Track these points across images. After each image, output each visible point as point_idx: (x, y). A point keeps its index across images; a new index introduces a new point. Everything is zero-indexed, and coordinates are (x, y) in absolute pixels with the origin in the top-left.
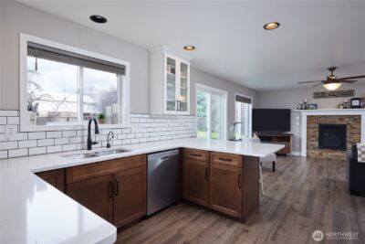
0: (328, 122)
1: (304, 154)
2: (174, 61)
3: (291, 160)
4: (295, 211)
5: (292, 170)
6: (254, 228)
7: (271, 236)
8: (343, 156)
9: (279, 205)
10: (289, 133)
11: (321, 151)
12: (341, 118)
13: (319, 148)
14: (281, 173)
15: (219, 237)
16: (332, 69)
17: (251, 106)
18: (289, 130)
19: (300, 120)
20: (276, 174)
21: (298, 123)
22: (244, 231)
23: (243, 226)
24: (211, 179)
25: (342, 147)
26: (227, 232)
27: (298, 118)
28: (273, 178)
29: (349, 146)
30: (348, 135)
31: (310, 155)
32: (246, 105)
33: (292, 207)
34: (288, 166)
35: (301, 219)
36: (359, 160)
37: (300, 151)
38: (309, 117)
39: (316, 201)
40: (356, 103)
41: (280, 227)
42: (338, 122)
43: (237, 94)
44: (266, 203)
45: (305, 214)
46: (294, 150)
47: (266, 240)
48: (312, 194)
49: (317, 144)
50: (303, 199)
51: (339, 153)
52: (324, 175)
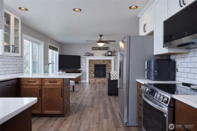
0: (98, 63)
1: (87, 81)
2: (10, 15)
3: (81, 85)
4: (87, 106)
5: (83, 90)
6: (69, 118)
7: (79, 118)
8: (105, 80)
9: (79, 106)
10: (80, 69)
11: (95, 79)
12: (104, 61)
13: (95, 77)
14: (77, 92)
15: (52, 126)
16: (101, 36)
17: (58, 53)
18: (80, 68)
19: (86, 62)
20: (75, 92)
21: (84, 64)
22: (65, 120)
23: (63, 118)
24: (43, 95)
25: (104, 76)
26: (56, 122)
27: (84, 61)
28: (74, 94)
29: (107, 75)
30: (107, 69)
31: (91, 81)
32: (55, 52)
33: (85, 105)
34: (80, 88)
35: (90, 108)
36: (111, 79)
37: (86, 79)
38: (90, 60)
39: (96, 100)
40: (110, 54)
41: (82, 114)
42: (103, 63)
43: (49, 44)
44: (73, 106)
45: (92, 106)
46: (83, 80)
47: (77, 120)
48: (93, 98)
49: (93, 75)
50: (90, 101)
51: (103, 79)
52: (98, 90)
